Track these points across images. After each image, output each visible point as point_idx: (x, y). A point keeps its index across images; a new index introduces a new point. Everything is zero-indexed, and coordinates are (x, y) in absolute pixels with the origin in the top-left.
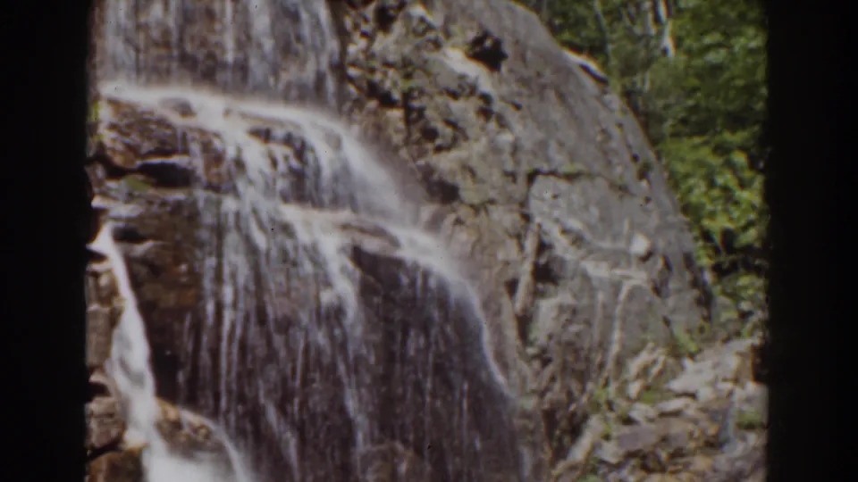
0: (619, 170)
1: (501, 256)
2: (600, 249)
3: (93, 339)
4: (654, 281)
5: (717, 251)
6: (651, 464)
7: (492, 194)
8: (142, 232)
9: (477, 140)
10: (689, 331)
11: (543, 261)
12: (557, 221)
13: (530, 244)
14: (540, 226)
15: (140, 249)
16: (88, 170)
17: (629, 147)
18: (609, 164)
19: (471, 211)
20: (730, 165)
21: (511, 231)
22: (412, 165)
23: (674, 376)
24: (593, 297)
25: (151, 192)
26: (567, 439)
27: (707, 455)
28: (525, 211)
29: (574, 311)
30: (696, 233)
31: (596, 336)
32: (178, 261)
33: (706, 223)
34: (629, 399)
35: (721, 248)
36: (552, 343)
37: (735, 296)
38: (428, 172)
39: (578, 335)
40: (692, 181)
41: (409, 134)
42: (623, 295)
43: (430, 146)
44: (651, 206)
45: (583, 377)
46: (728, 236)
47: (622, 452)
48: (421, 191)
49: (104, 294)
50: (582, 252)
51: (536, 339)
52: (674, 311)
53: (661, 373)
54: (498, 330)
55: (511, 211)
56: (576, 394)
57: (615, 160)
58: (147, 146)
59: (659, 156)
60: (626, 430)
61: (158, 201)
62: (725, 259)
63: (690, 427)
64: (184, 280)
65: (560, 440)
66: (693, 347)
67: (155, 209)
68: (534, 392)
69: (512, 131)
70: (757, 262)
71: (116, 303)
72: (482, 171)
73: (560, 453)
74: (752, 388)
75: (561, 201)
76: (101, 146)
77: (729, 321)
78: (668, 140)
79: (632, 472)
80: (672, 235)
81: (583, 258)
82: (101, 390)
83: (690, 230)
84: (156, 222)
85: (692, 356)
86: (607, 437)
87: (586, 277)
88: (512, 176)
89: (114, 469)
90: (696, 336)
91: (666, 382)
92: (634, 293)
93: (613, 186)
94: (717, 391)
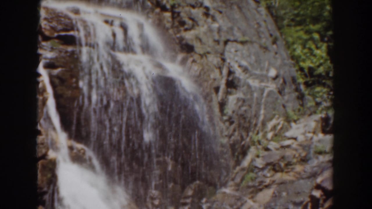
0: (264, 40)
1: (212, 76)
2: (255, 74)
4: (278, 88)
5: (306, 76)
6: (277, 168)
7: (209, 49)
8: (57, 64)
9: (203, 26)
10: (294, 111)
11: (230, 79)
12: (237, 61)
13: (225, 71)
14: (229, 63)
15: (56, 72)
17: (269, 31)
18: (260, 37)
19: (199, 57)
20: (312, 39)
21: (217, 65)
22: (174, 36)
23: (287, 130)
24: (252, 95)
25: (61, 47)
26: (240, 157)
27: (302, 165)
28: (223, 57)
29: (244, 101)
30: (297, 68)
31: (254, 113)
32: (72, 77)
33: (302, 64)
34: (267, 139)
35: (308, 74)
36: (234, 115)
37: (314, 96)
38: (181, 39)
39: (245, 111)
40: (295, 46)
41: (173, 24)
42: (265, 94)
43: (182, 29)
44: (277, 56)
45: (247, 130)
46: (311, 69)
47: (264, 163)
48: (178, 47)
49: (41, 91)
50: (247, 75)
51: (227, 113)
52: (287, 101)
53: (282, 128)
54: (211, 109)
55: (217, 57)
56: (245, 137)
57: (263, 36)
58: (60, 27)
59: (281, 34)
60: (266, 153)
61: (64, 51)
62: (310, 80)
63: (294, 152)
64: (74, 85)
65: (238, 157)
66: (295, 118)
67: (63, 54)
68: (226, 136)
69: (218, 22)
70: (324, 81)
71: (45, 95)
72: (204, 39)
73: (238, 163)
74: (321, 136)
75: (239, 53)
76: (40, 27)
77: (311, 107)
78: (286, 28)
79: (269, 172)
80: (287, 68)
81: (248, 78)
83: (294, 66)
84: (63, 60)
85: (295, 121)
86: (258, 156)
87: (249, 87)
88: (217, 42)
89: (44, 168)
90: (297, 113)
91: (284, 132)
92: (270, 93)
93: (261, 47)
94: (306, 137)
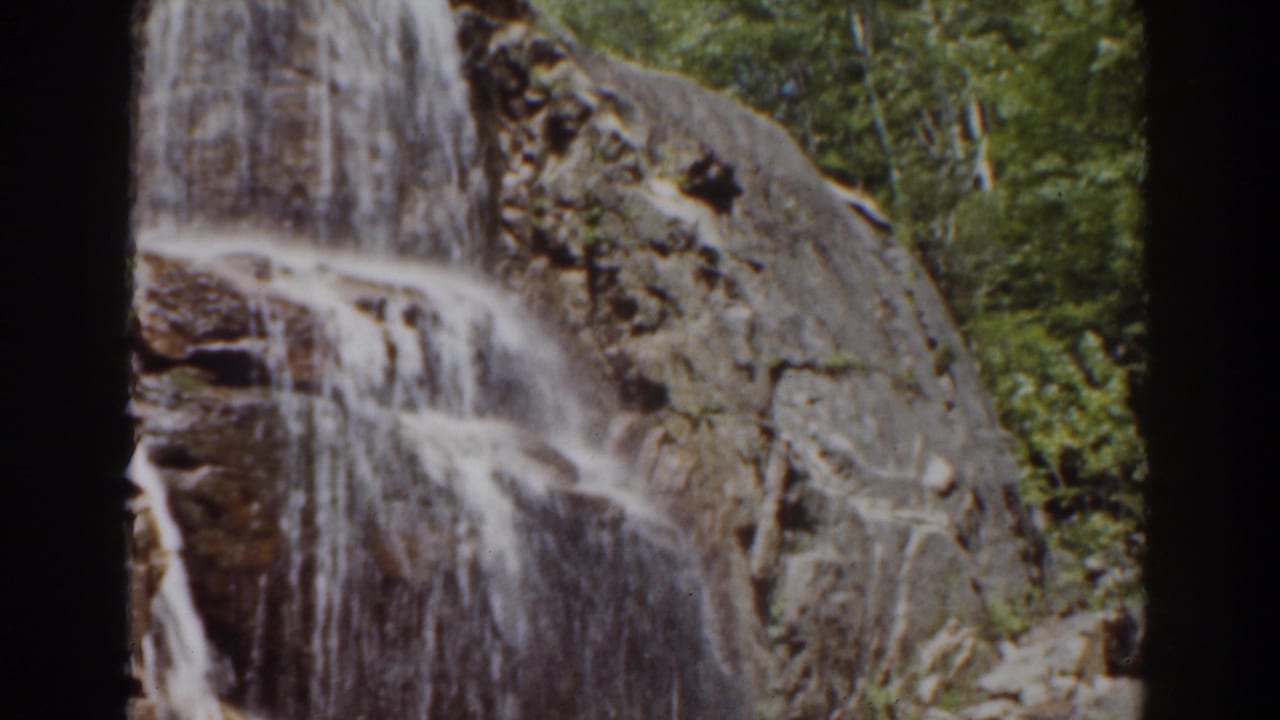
0: (907, 361)
1: (730, 489)
2: (877, 480)
4: (958, 526)
5: (1052, 481)
7: (718, 397)
8: (194, 452)
9: (696, 317)
10: (1011, 601)
11: (793, 497)
12: (814, 437)
13: (774, 473)
14: (789, 445)
15: (192, 479)
17: (925, 328)
18: (893, 352)
19: (686, 425)
21: (746, 452)
22: (597, 354)
23: (988, 668)
24: (866, 550)
25: (208, 392)
28: (767, 423)
29: (839, 573)
30: (1022, 455)
31: (872, 611)
32: (248, 497)
33: (1038, 439)
34: (918, 701)
35: (1059, 476)
36: (805, 620)
37: (1080, 550)
38: (623, 363)
39: (844, 607)
40: (1015, 378)
41: (594, 310)
42: (912, 548)
43: (625, 326)
44: (954, 414)
45: (851, 670)
46: (1070, 457)
48: (610, 397)
49: (141, 544)
50: (850, 484)
51: (782, 614)
52: (988, 570)
53: (968, 663)
54: (724, 602)
55: (745, 423)
56: (841, 694)
57: (903, 346)
58: (203, 325)
59: (967, 337)
61: (219, 407)
62: (1066, 494)
64: (256, 524)
66: (1016, 624)
67: (214, 418)
68: (778, 692)
69: (747, 303)
70: (1115, 497)
71: (155, 560)
72: (701, 364)
74: (1104, 684)
75: (821, 409)
76: (136, 326)
77: (1070, 585)
78: (982, 315)
80: (986, 457)
81: (853, 493)
83: (1013, 449)
84: (216, 437)
85: (1015, 637)
87: (856, 521)
88: (748, 371)
90: (1021, 608)
91: (976, 676)
92: (931, 541)
93: (898, 383)
94: (1051, 689)
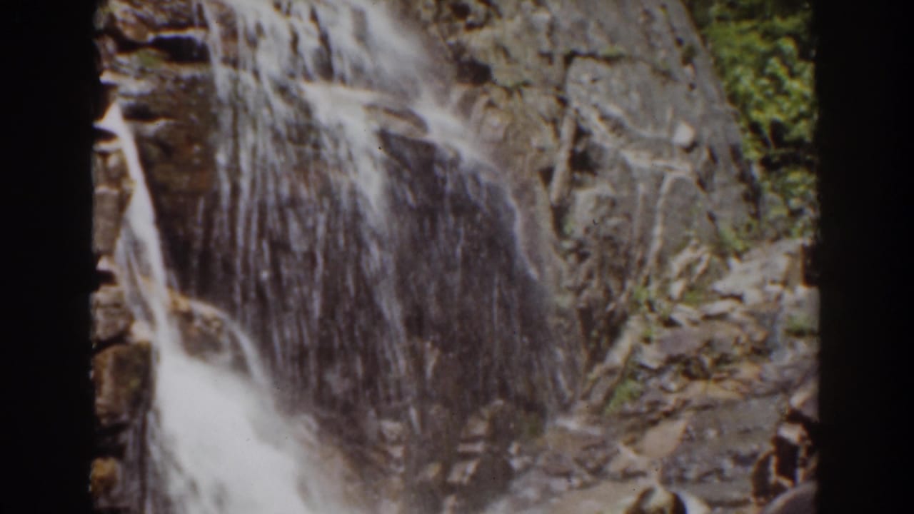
0: (662, 54)
1: (535, 142)
2: (640, 138)
3: (101, 223)
4: (698, 174)
5: (765, 142)
6: (694, 370)
7: (527, 76)
8: (154, 109)
9: (512, 17)
10: (736, 229)
11: (580, 148)
12: (596, 106)
13: (567, 130)
14: (577, 111)
15: (151, 128)
16: (98, 43)
17: (673, 30)
18: (652, 48)
19: (504, 94)
20: (777, 52)
21: (547, 115)
22: (441, 43)
23: (720, 276)
24: (633, 188)
25: (164, 67)
26: (604, 341)
27: (754, 362)
28: (561, 94)
29: (613, 203)
30: (743, 124)
31: (637, 233)
32: (191, 141)
33: (755, 115)
34: (670, 299)
35: (770, 140)
36: (589, 237)
37: (785, 192)
38: (458, 52)
39: (616, 228)
40: (739, 70)
41: (440, 11)
42: (666, 187)
43: (461, 24)
44: (695, 93)
45: (622, 274)
46: (777, 128)
47: (663, 356)
48: (450, 70)
49: (114, 175)
50: (622, 140)
51: (572, 232)
52: (721, 206)
53: (706, 272)
54: (532, 225)
55: (546, 94)
56: (615, 292)
57: (659, 44)
58: (161, 18)
59: (704, 39)
60: (667, 332)
61: (172, 77)
62: (775, 153)
63: (736, 331)
64: (197, 161)
65: (598, 341)
66: (739, 245)
67: (169, 85)
68: (569, 289)
69: (548, 9)
70: (809, 157)
71: (126, 186)
72: (516, 51)
73: (597, 356)
74: (802, 291)
75: (600, 86)
76: (112, 18)
77: (779, 218)
78: (714, 23)
79: (674, 379)
80: (718, 125)
81: (623, 147)
82: (108, 278)
83: (738, 120)
84: (169, 99)
85: (739, 255)
86: (647, 340)
87: (626, 168)
88: (548, 57)
89: (121, 364)
90: (743, 233)
91: (711, 282)
92: (678, 184)
93: (656, 70)
94: (765, 293)
